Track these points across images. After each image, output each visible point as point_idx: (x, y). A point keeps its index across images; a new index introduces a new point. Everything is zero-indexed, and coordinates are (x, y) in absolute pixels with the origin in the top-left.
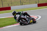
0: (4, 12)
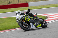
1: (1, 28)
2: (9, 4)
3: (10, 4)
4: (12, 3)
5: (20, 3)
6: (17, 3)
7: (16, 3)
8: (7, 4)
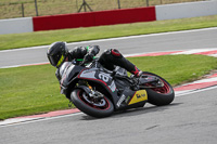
0: (125, 29)
1: (55, 102)
2: (82, 11)
3: (88, 11)
4: (95, 9)
5: (124, 7)
6: (113, 7)
7: (110, 9)
8: (74, 12)
